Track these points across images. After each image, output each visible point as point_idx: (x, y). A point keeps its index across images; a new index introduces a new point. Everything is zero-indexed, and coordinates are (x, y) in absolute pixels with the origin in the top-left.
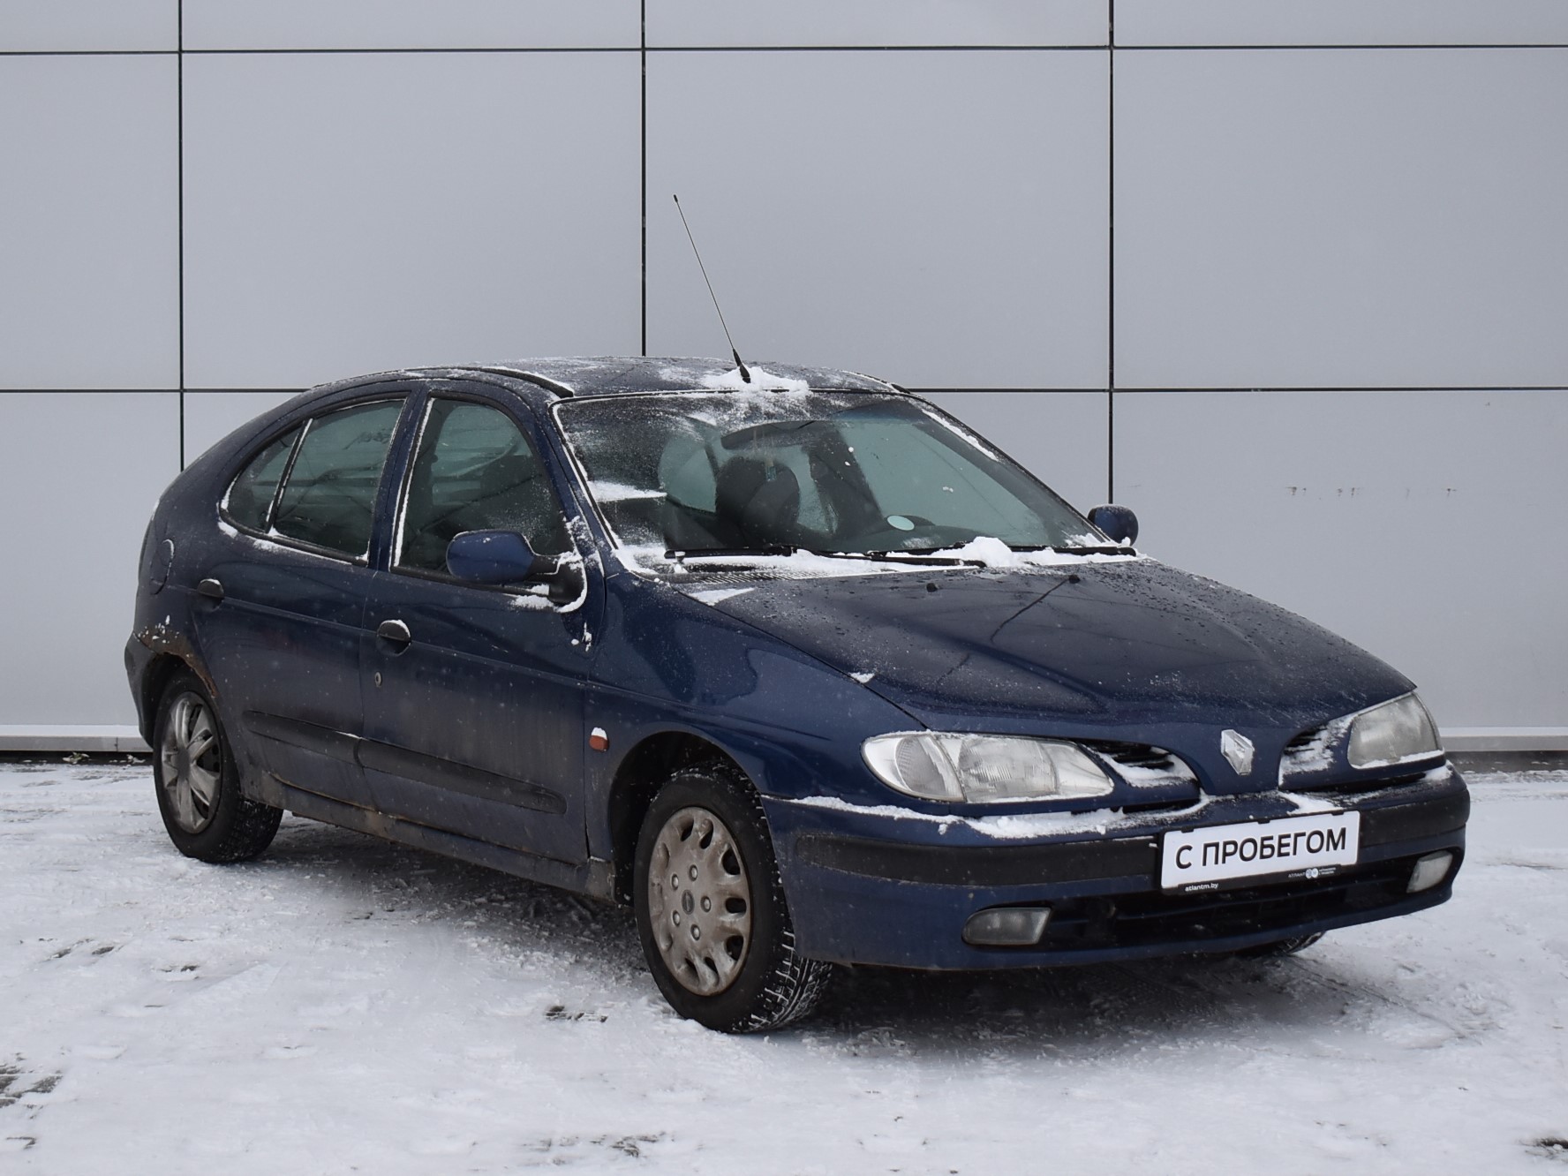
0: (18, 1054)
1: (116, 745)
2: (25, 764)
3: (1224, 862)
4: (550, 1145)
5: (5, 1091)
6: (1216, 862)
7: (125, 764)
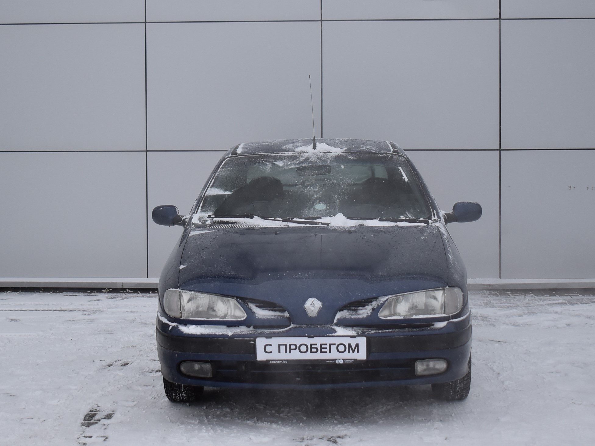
0: (97, 404)
1: (122, 285)
2: (88, 292)
3: (290, 352)
4: (303, 439)
5: (94, 418)
6: (286, 352)
7: (126, 293)
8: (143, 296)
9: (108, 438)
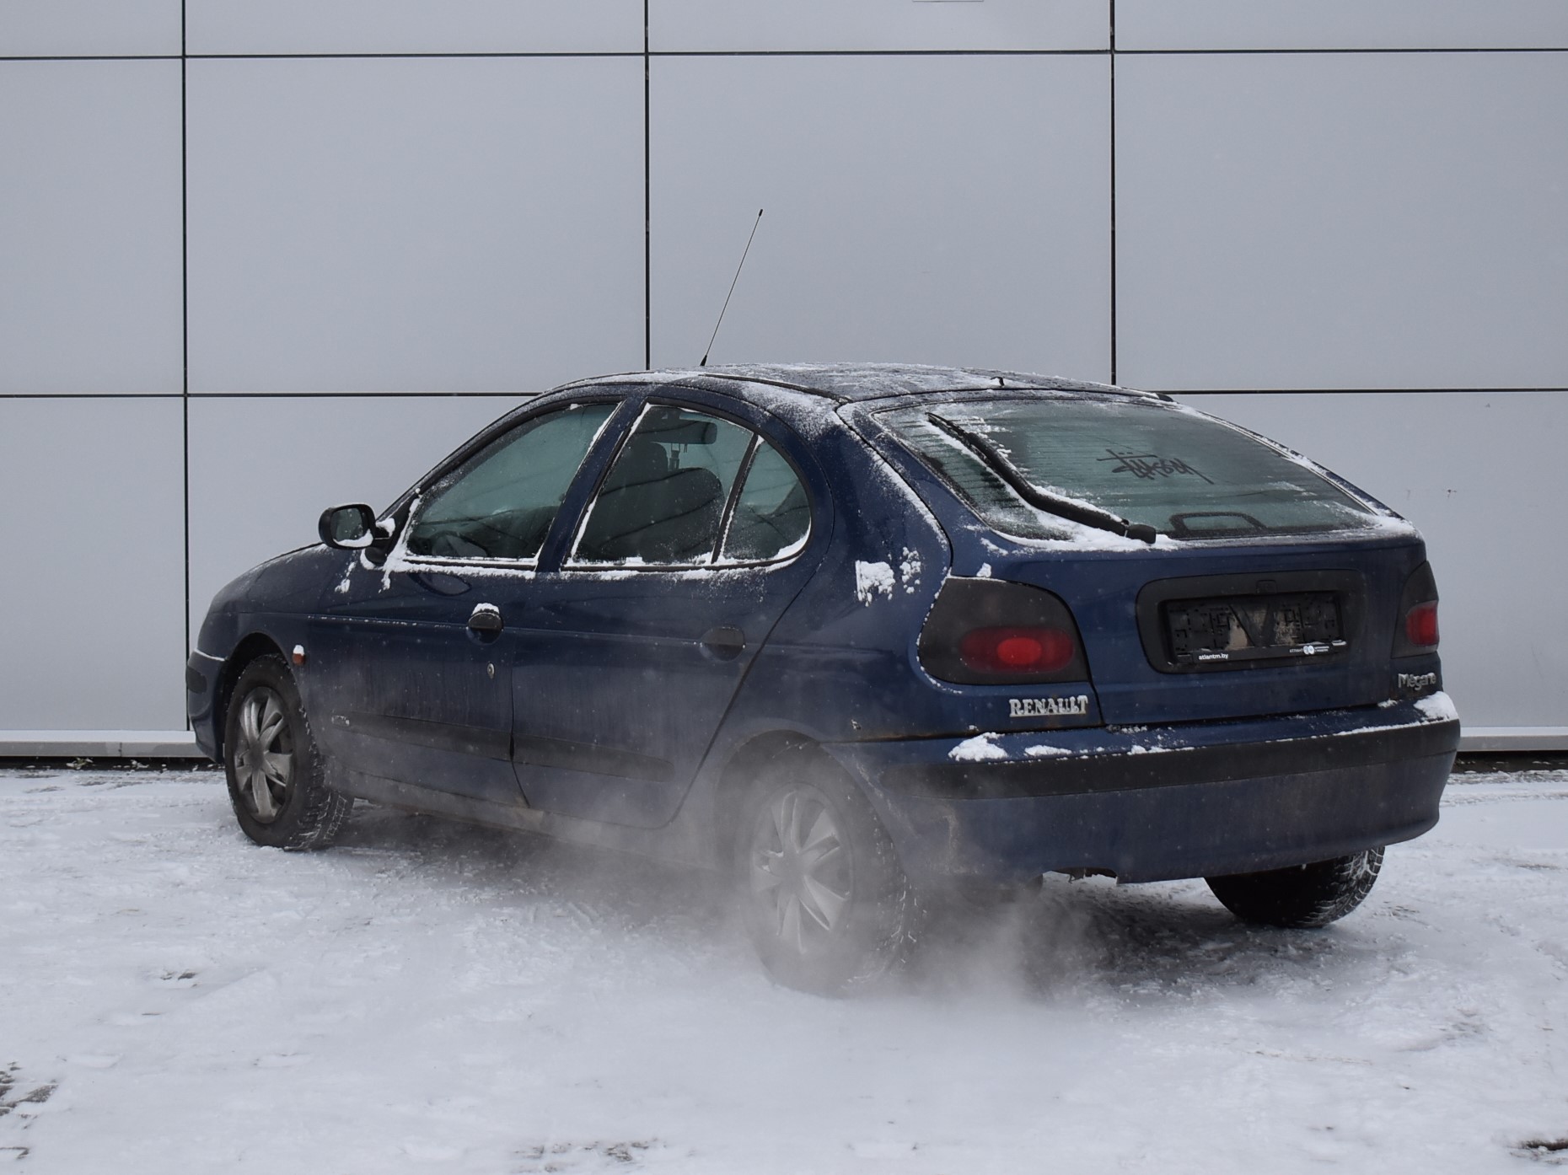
0: (12, 1063)
1: (120, 751)
2: (29, 769)
4: (542, 1152)
7: (129, 769)
8: (174, 779)
9: (30, 1151)
